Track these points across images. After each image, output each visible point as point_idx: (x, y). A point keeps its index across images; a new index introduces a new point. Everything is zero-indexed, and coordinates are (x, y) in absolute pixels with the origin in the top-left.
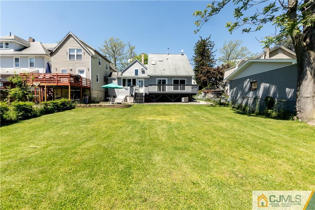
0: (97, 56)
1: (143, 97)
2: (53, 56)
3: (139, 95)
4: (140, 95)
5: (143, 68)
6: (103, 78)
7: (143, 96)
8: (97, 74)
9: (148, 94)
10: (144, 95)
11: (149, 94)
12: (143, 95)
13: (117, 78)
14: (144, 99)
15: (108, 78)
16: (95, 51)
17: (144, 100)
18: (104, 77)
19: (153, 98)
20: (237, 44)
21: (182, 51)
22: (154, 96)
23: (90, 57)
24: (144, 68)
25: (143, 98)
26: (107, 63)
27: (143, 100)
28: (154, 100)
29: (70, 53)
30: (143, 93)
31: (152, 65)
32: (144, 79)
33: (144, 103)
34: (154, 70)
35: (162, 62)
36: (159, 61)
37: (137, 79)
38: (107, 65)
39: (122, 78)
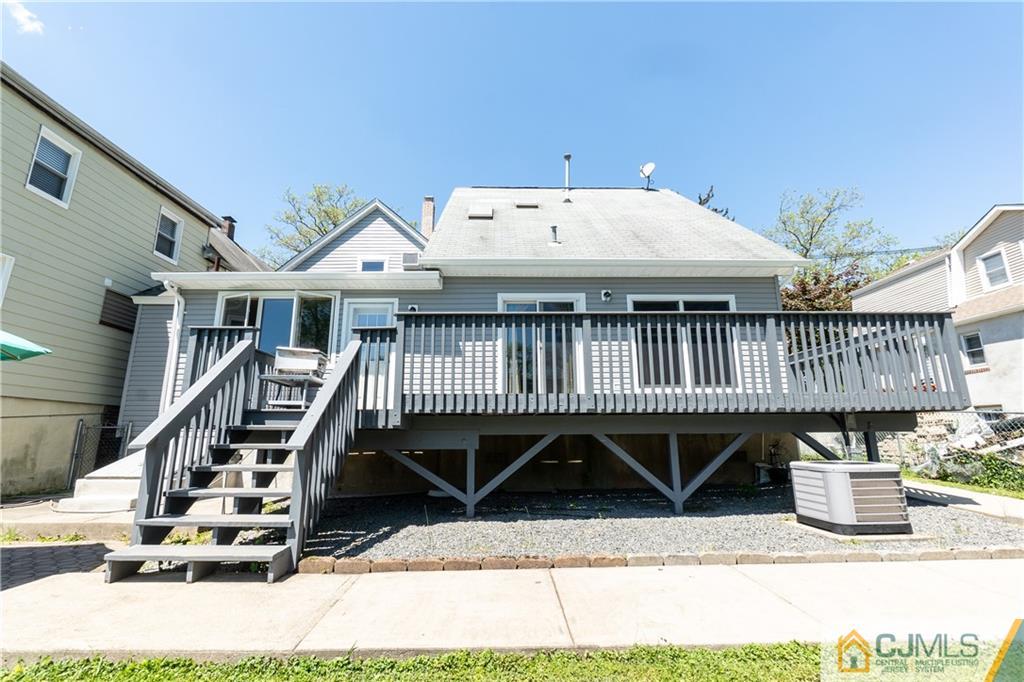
5: (413, 249)
6: (101, 301)
9: (395, 421)
11: (410, 419)
13: (182, 292)
15: (139, 300)
18: (111, 292)
19: (449, 464)
20: (836, 205)
21: (649, 168)
22: (470, 444)
26: (173, 213)
28: (464, 490)
31: (470, 218)
32: (397, 299)
33: (299, 560)
34: (481, 237)
35: (536, 210)
36: (518, 207)
37: (342, 299)
38: (169, 225)
39: (220, 294)
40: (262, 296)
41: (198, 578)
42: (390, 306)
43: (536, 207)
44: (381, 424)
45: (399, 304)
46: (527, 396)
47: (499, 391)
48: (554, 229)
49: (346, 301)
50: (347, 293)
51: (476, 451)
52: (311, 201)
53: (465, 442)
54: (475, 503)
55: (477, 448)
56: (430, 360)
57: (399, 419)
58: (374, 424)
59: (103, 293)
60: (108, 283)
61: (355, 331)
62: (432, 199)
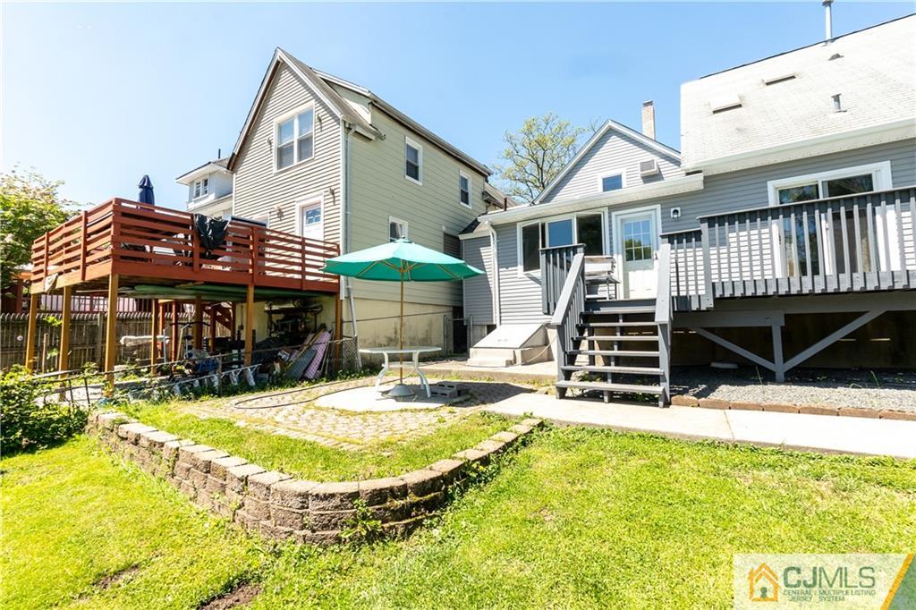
0: (386, 125)
1: (659, 338)
2: (236, 172)
3: (614, 317)
4: (627, 317)
5: (648, 157)
6: (442, 241)
7: (654, 330)
8: (392, 219)
9: (708, 303)
10: (663, 315)
11: (719, 301)
12: (651, 316)
13: (494, 227)
14: (663, 354)
15: (462, 237)
16: (375, 104)
17: (663, 369)
18: (446, 234)
19: (759, 339)
22: (776, 323)
23: (341, 129)
24: (657, 159)
25: (654, 346)
26: (465, 173)
27: (654, 362)
28: (772, 360)
29: (280, 142)
30: (652, 302)
31: (715, 112)
32: (659, 205)
33: (671, 396)
34: (738, 129)
35: (794, 80)
36: (768, 84)
37: (610, 213)
38: (464, 181)
39: (518, 225)
40: (547, 221)
41: (612, 400)
42: (653, 212)
43: (793, 77)
44: (694, 307)
45: (662, 209)
46: (852, 276)
47: (779, 275)
48: (837, 98)
49: (613, 214)
50: (612, 208)
51: (782, 327)
52: (523, 135)
53: (768, 320)
54: (785, 371)
55: (783, 324)
56: (715, 252)
57: (712, 303)
58: (688, 307)
59: (442, 235)
60: (444, 228)
61: (663, 237)
62: (650, 103)
